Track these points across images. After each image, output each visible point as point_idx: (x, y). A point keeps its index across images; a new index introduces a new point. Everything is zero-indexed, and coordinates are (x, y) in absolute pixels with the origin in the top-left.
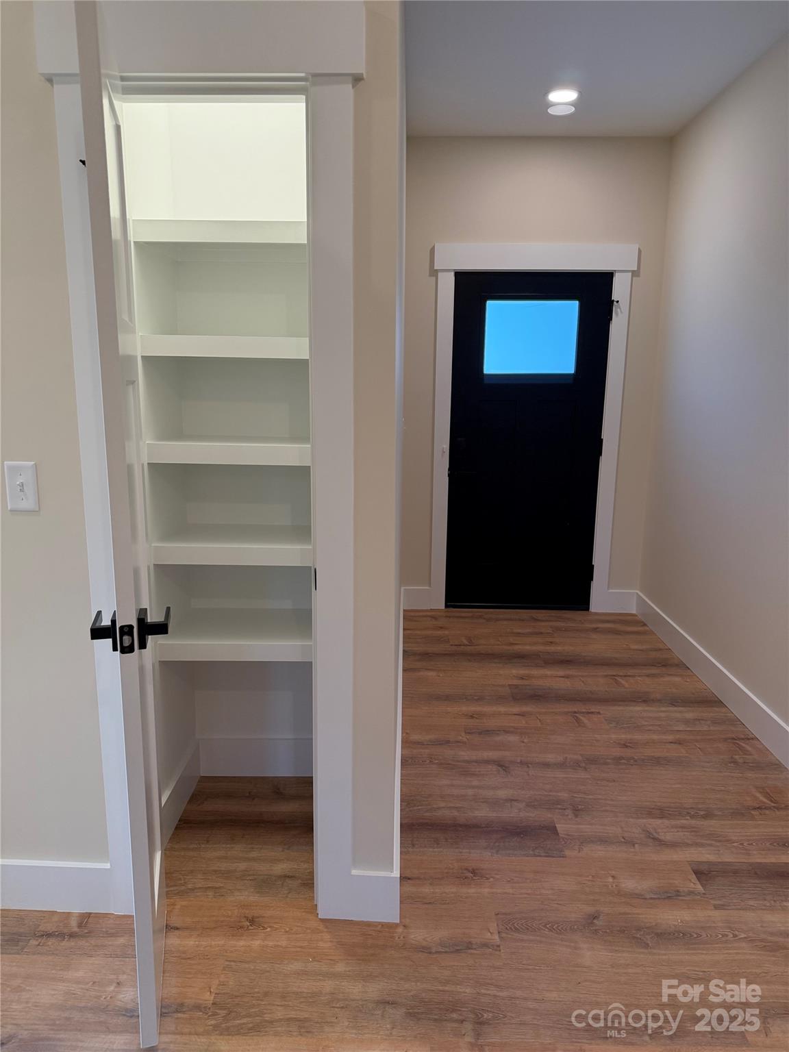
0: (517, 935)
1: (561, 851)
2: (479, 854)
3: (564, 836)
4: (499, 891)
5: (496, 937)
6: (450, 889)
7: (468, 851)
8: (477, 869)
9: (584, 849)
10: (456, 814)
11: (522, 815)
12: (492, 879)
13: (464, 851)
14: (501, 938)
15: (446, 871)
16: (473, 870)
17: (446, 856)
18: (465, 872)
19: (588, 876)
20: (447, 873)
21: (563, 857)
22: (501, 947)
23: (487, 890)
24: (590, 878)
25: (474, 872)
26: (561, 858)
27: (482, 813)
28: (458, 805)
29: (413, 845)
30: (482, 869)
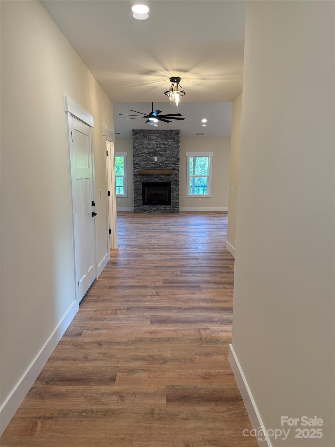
0: (190, 358)
1: (167, 388)
2: (204, 386)
3: (164, 396)
4: (195, 371)
5: (196, 357)
6: (213, 371)
7: (208, 387)
8: (203, 379)
9: (156, 389)
10: (216, 408)
11: (182, 409)
12: (198, 375)
13: (210, 387)
14: (195, 357)
15: (216, 378)
16: (205, 379)
17: (218, 385)
18: (208, 378)
19: (160, 377)
20: (216, 377)
21: (167, 385)
22: (195, 354)
23: (200, 371)
24: (159, 377)
25: (205, 378)
26: (168, 384)
27: (202, 409)
28: (215, 414)
29: (233, 389)
30: (202, 379)
